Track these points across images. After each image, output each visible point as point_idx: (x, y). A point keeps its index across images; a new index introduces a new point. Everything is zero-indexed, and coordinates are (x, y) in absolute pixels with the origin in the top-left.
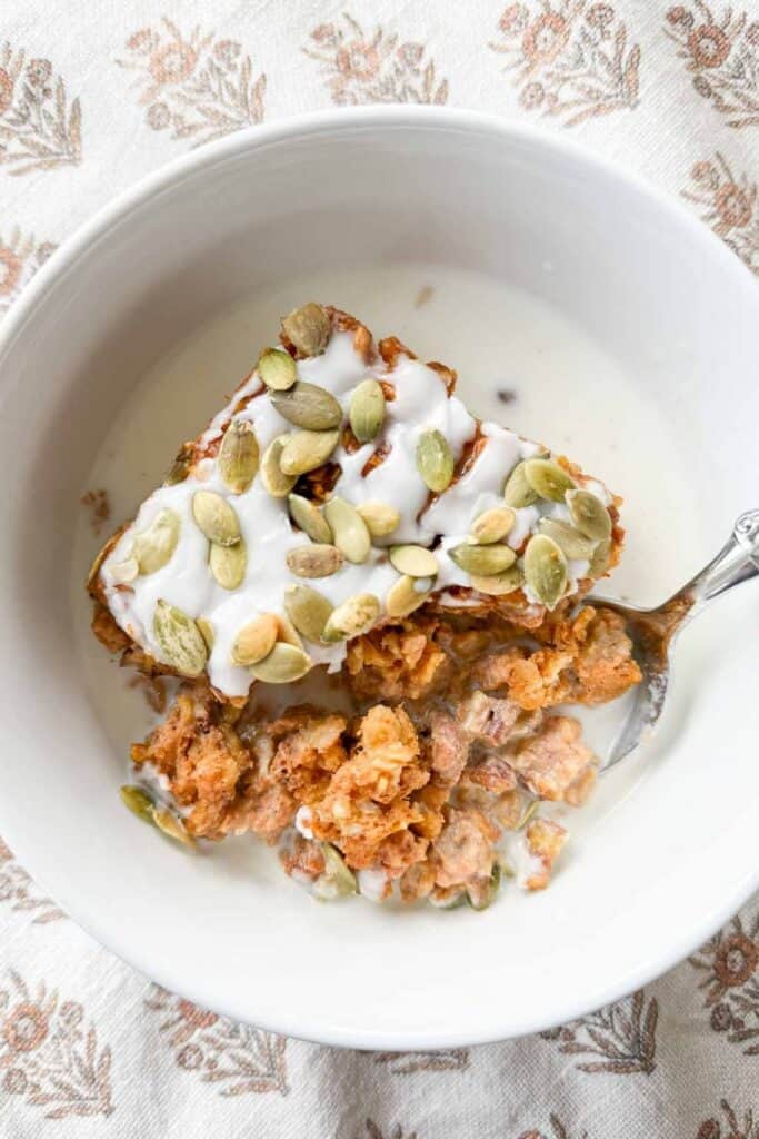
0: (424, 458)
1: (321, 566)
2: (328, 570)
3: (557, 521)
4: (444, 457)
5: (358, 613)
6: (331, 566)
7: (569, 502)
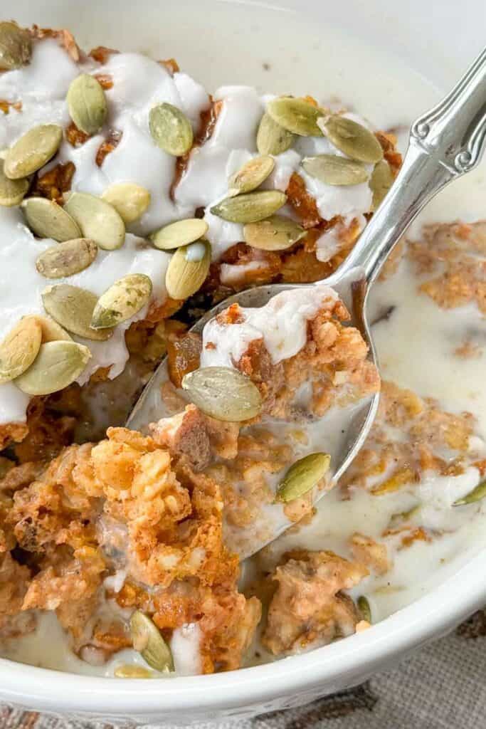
0: (158, 129)
1: (76, 259)
2: (83, 262)
3: (321, 156)
4: (180, 121)
5: (128, 290)
6: (86, 256)
7: (324, 129)
